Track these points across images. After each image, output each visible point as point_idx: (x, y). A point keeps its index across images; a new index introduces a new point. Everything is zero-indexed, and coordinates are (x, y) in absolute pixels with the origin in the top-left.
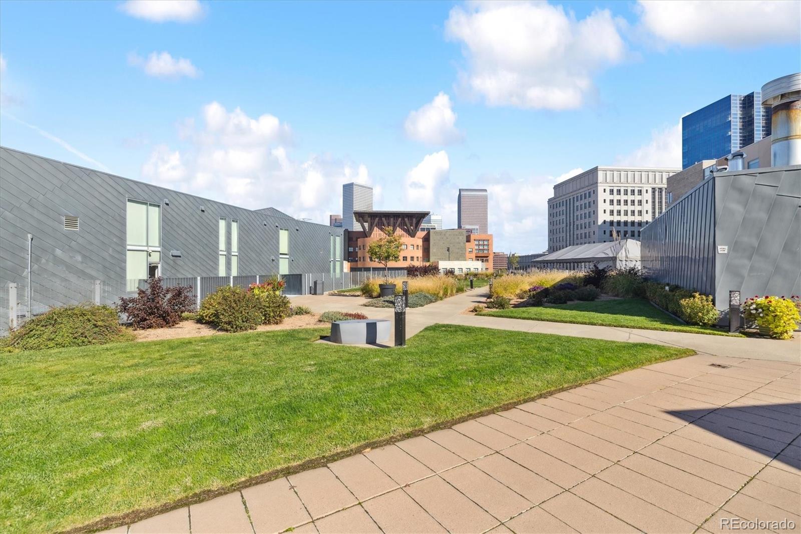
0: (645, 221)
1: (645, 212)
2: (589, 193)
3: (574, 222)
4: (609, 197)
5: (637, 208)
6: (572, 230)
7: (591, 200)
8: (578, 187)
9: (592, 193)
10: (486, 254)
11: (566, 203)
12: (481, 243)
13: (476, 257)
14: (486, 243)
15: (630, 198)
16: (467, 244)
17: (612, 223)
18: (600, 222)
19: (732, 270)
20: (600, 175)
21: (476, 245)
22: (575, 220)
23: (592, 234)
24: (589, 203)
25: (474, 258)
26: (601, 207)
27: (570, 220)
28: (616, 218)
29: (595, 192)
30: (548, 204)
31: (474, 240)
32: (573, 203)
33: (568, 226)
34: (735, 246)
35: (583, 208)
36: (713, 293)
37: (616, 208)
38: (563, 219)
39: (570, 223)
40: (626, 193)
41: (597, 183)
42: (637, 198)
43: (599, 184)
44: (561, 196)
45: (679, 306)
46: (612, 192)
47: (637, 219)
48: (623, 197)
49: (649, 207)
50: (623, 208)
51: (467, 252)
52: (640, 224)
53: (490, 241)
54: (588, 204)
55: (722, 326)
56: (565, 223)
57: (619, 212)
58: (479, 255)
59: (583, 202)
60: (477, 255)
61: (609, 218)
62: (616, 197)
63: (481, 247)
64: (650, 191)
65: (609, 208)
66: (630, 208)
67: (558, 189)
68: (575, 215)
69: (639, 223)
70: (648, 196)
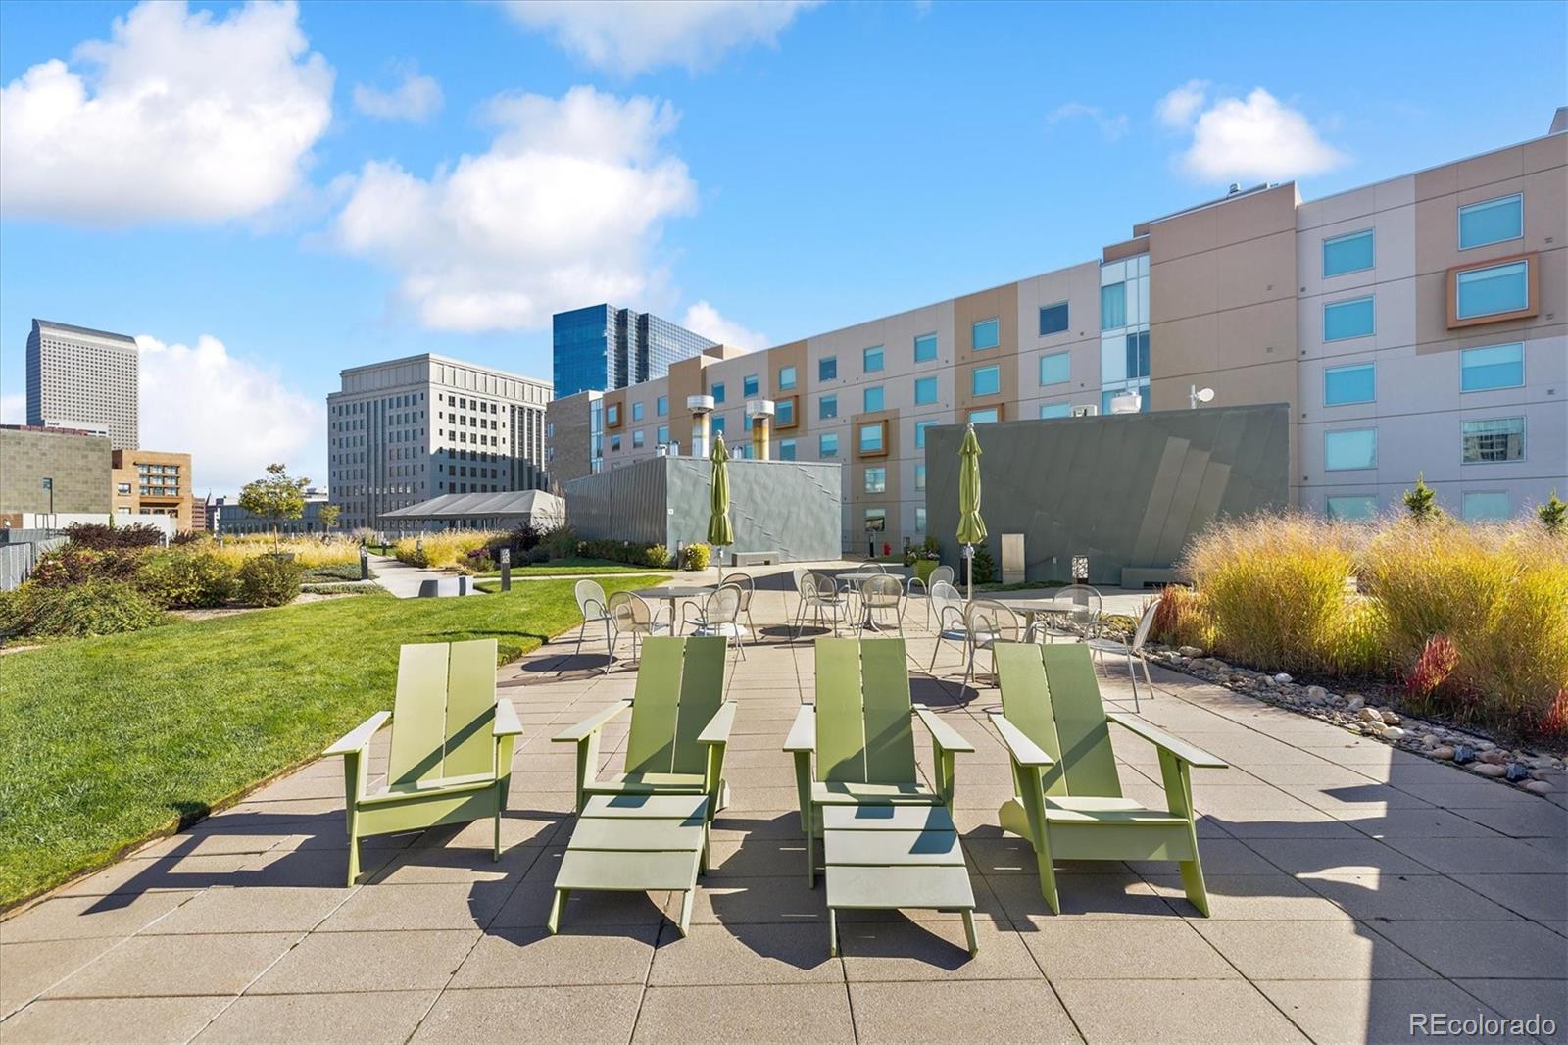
0: (501, 454)
1: (501, 441)
2: (414, 397)
3: (384, 445)
4: (448, 410)
5: (490, 433)
6: (380, 458)
7: (418, 409)
8: (393, 383)
9: (419, 397)
10: (172, 497)
11: (368, 408)
12: (154, 471)
13: (142, 504)
14: (169, 472)
15: (479, 415)
16: (114, 471)
17: (452, 452)
18: (433, 450)
19: (677, 528)
20: (434, 369)
21: (142, 476)
22: (387, 441)
23: (419, 469)
24: (414, 413)
25: (138, 507)
26: (436, 424)
27: (376, 441)
28: (458, 446)
29: (425, 397)
30: (329, 403)
31: (135, 464)
32: (383, 410)
33: (373, 451)
34: (677, 510)
35: (403, 422)
36: (665, 543)
37: (458, 428)
38: (361, 437)
39: (376, 445)
40: (474, 407)
41: (428, 382)
42: (490, 417)
43: (431, 385)
44: (357, 393)
45: (647, 555)
46: (452, 401)
47: (490, 450)
48: (469, 413)
49: (506, 433)
50: (469, 430)
51: (115, 492)
52: (494, 457)
53: (182, 470)
54: (411, 416)
55: (674, 565)
56: (366, 444)
57: (463, 437)
58: (149, 501)
59: (401, 411)
60: (144, 501)
61: (447, 445)
62: (458, 411)
63: (155, 482)
64: (508, 409)
65: (448, 427)
66: (480, 432)
67: (349, 380)
68: (387, 432)
69: (492, 457)
70: (505, 417)
